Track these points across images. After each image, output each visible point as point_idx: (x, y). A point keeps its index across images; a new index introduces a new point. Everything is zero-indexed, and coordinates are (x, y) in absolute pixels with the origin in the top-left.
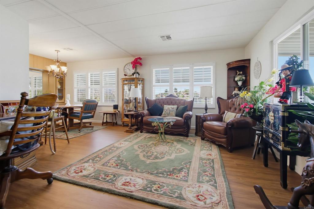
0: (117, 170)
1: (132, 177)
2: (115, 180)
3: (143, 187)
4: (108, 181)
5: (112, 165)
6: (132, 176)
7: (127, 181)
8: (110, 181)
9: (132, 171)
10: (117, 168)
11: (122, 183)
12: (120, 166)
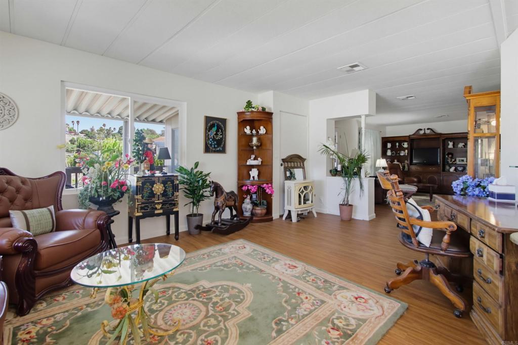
0: (301, 287)
1: (285, 272)
2: (304, 273)
3: (278, 261)
4: (313, 274)
5: (307, 298)
6: (283, 273)
7: (291, 270)
8: (310, 274)
9: (280, 279)
10: (299, 289)
11: (297, 269)
12: (294, 292)
